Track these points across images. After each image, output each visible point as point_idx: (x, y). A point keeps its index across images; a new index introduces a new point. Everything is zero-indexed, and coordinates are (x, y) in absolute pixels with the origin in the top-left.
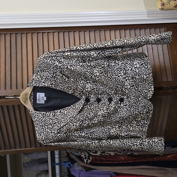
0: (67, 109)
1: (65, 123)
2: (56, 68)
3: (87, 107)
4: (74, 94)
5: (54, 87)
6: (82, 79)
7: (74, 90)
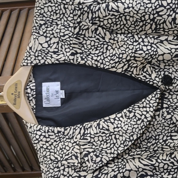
0: (115, 119)
1: (112, 155)
2: (79, 13)
3: (162, 115)
4: (130, 71)
5: (80, 59)
6: (146, 34)
7: (128, 61)
